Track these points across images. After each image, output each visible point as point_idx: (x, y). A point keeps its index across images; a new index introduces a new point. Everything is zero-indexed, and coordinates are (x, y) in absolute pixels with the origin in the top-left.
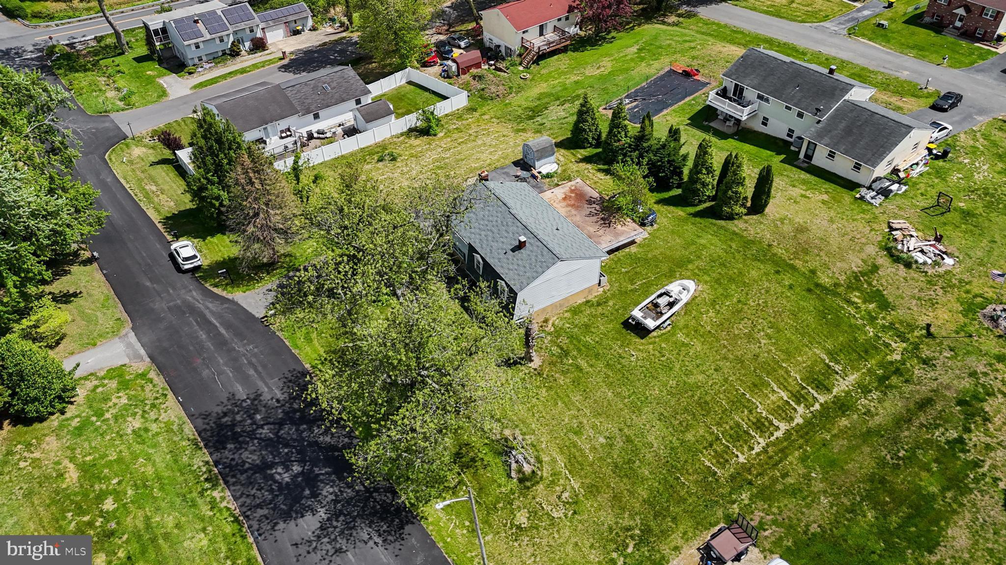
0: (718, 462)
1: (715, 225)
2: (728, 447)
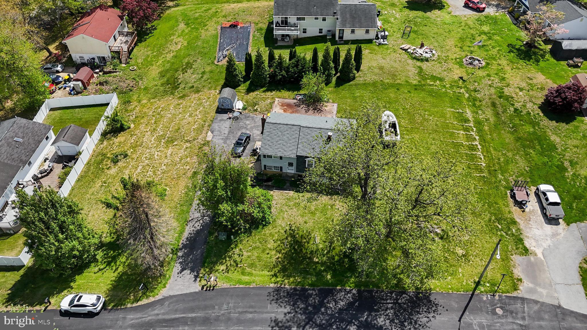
0: (479, 172)
1: (351, 85)
2: (475, 164)
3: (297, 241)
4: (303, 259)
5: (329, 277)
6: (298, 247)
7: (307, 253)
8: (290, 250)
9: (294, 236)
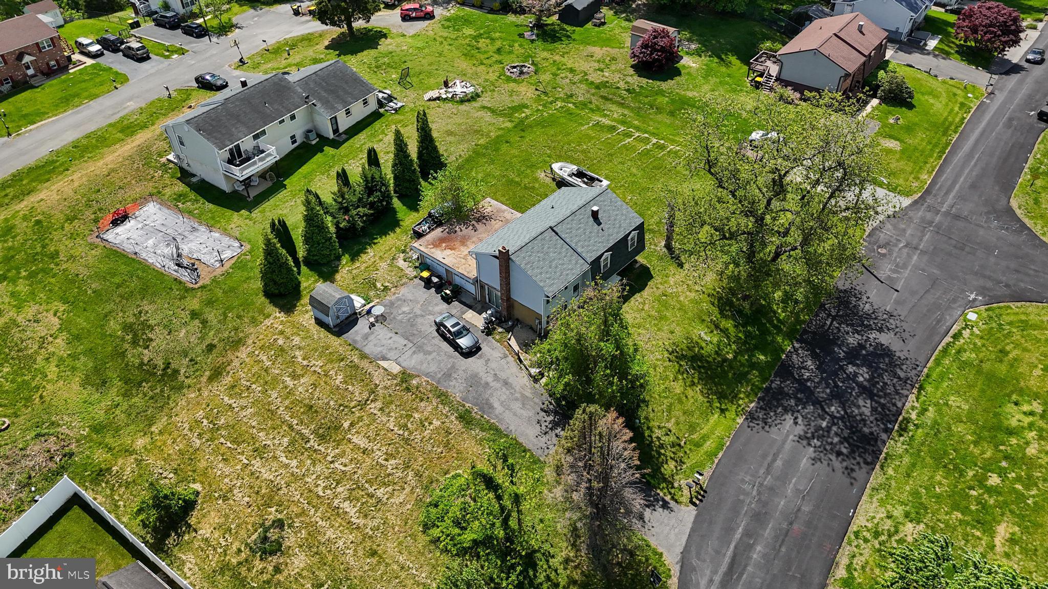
3: (692, 357)
4: (721, 367)
5: (762, 357)
6: (701, 361)
7: (714, 359)
8: (700, 372)
9: (682, 355)
